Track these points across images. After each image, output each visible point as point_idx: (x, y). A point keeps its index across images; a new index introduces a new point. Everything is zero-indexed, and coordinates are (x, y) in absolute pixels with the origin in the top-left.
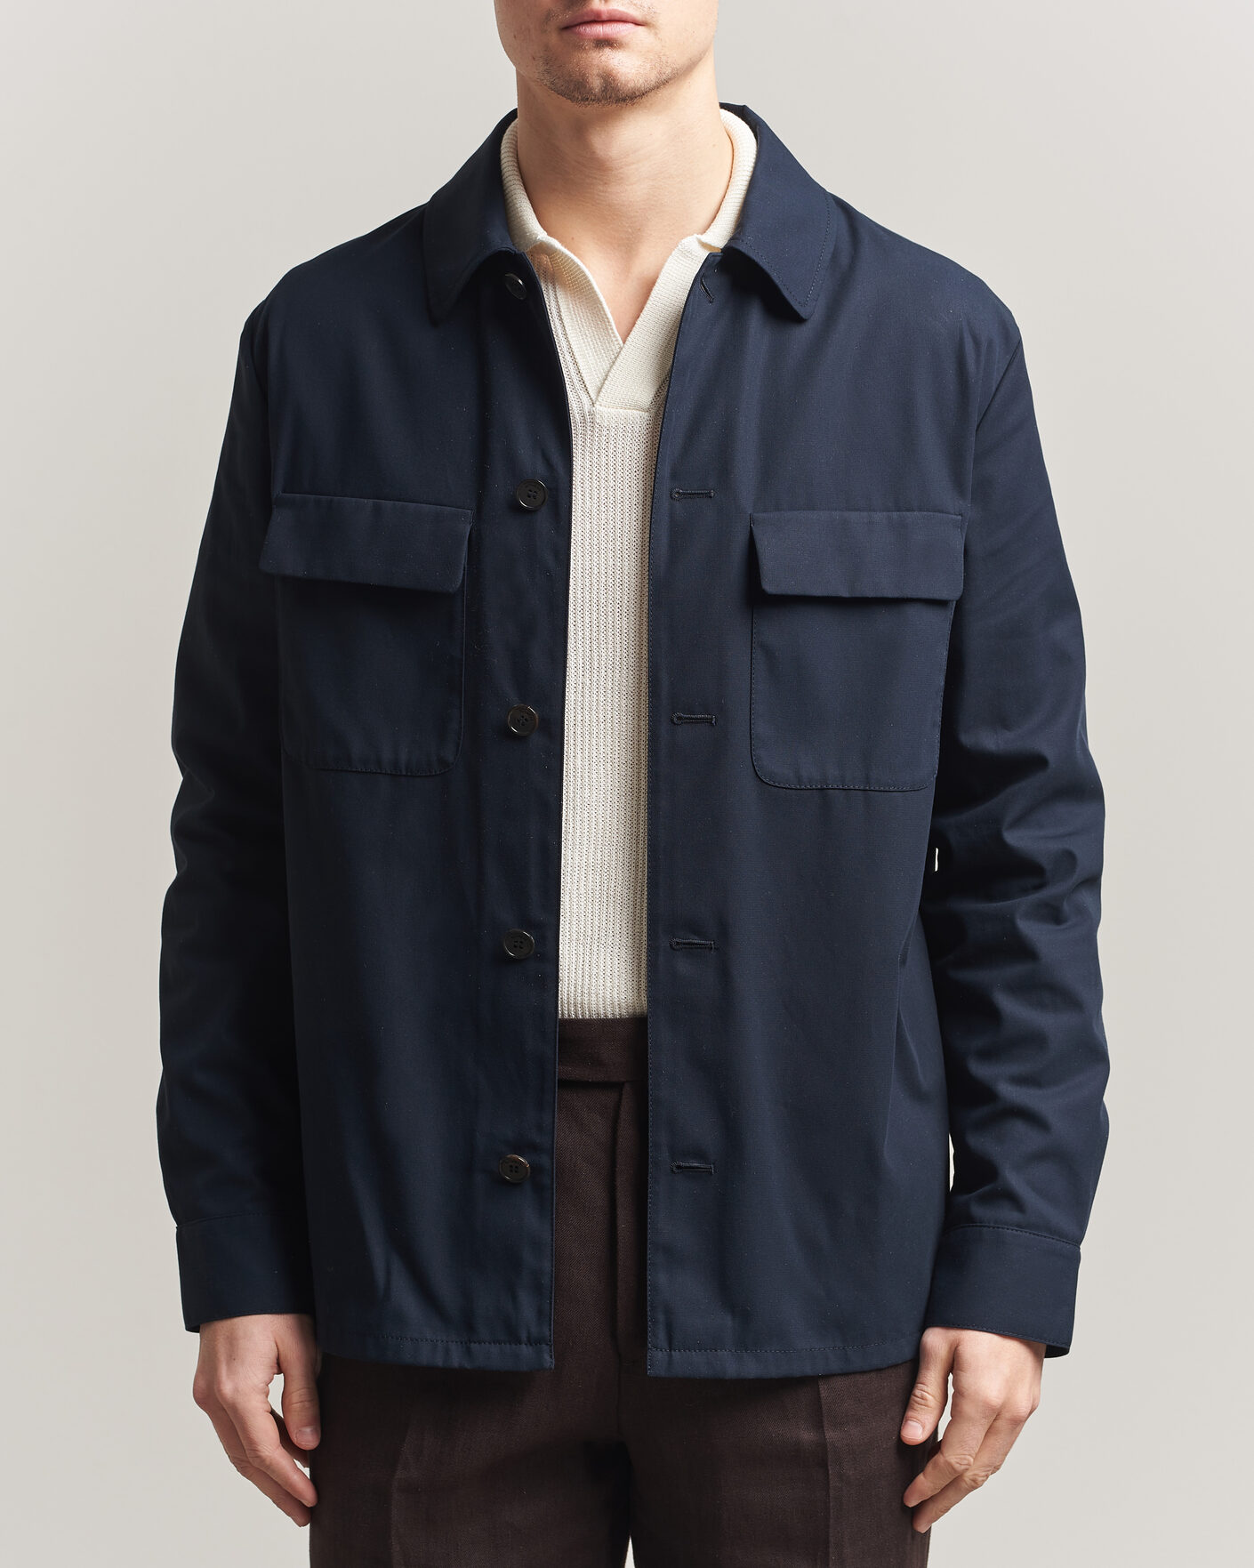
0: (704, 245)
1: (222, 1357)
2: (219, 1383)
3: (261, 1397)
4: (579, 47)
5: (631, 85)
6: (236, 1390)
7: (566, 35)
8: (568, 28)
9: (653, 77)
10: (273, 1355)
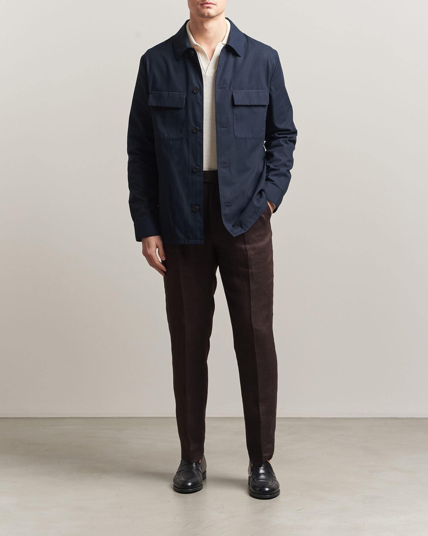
0: (223, 44)
1: (147, 247)
2: (147, 251)
3: (155, 253)
4: (204, 8)
5: (212, 15)
6: (150, 252)
7: (201, 5)
8: (202, 5)
9: (216, 14)
10: (156, 245)
